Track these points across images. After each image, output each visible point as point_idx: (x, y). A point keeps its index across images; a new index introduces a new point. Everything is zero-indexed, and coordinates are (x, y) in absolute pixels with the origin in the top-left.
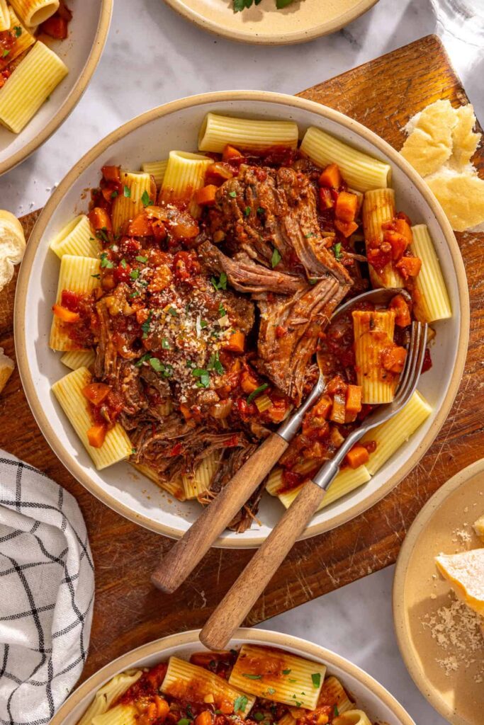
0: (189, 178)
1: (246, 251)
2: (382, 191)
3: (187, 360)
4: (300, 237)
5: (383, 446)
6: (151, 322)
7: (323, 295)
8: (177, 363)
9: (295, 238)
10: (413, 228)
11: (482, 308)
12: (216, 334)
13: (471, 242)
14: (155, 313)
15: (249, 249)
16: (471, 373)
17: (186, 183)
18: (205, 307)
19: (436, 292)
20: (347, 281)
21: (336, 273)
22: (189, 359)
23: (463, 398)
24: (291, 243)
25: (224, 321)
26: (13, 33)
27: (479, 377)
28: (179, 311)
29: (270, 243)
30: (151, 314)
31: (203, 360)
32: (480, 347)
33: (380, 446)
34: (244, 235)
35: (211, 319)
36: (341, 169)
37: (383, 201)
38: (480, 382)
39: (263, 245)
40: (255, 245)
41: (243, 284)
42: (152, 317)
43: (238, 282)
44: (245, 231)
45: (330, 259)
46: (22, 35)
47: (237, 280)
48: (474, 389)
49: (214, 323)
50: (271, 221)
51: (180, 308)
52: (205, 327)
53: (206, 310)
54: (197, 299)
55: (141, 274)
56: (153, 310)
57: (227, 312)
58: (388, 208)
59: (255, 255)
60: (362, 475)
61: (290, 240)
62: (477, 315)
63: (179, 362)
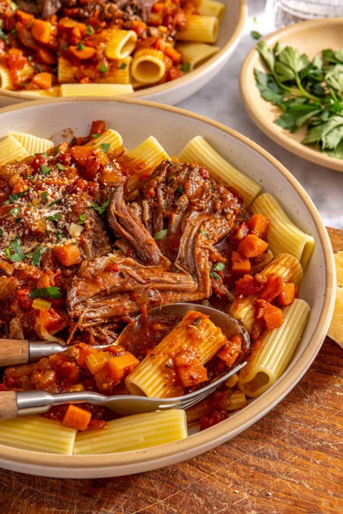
0: (149, 157)
1: (143, 208)
2: (293, 258)
3: (18, 234)
4: (195, 230)
5: (109, 434)
6: (22, 198)
7: (174, 282)
8: (9, 233)
9: (191, 227)
10: (296, 300)
11: (307, 449)
12: (60, 236)
13: (338, 393)
14: (31, 192)
15: (147, 207)
16: (251, 494)
17: (144, 159)
18: (72, 207)
19: (277, 351)
20: (205, 291)
21: (201, 280)
22: (21, 235)
23: (224, 510)
24: (184, 228)
25: (75, 230)
26: (119, 65)
27: (256, 504)
28: (49, 198)
29: (167, 221)
30: (28, 191)
31: (30, 248)
32: (278, 480)
33: (107, 431)
34: (152, 190)
35: (67, 220)
36: (270, 227)
37: (288, 264)
38: (253, 508)
39: (161, 215)
40: (155, 210)
41: (118, 217)
42: (26, 194)
43: (115, 214)
44: (156, 190)
45: (205, 264)
46: (124, 70)
47: (116, 212)
48: (242, 511)
49: (67, 224)
50: (184, 201)
51: (52, 196)
52: (56, 220)
53: (70, 210)
54: (71, 198)
55: (49, 174)
56: (32, 189)
57: (84, 225)
58: (288, 272)
59: (147, 217)
60: (65, 440)
61: (186, 225)
62: (298, 451)
63: (11, 232)
